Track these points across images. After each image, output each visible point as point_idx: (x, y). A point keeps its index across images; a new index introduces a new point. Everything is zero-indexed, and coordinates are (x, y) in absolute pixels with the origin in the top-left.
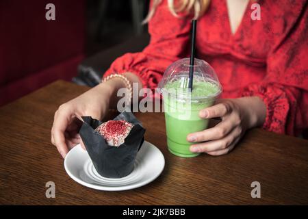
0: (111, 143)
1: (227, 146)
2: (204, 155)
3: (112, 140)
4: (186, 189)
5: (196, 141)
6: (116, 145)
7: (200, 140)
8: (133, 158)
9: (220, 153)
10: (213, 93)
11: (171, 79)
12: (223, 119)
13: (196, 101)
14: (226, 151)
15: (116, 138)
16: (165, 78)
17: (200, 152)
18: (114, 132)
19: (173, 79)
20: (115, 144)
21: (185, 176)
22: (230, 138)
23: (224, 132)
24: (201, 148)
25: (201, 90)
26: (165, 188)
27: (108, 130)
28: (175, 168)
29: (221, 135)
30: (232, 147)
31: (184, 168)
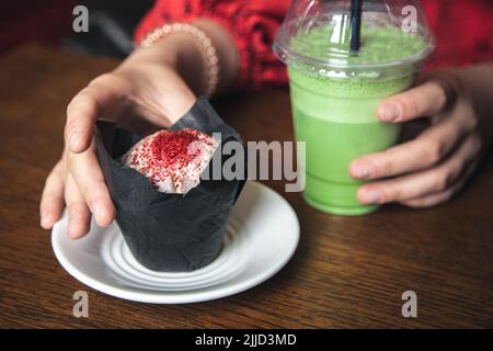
0: (165, 186)
1: (449, 183)
2: (392, 208)
3: (168, 181)
4: (355, 291)
5: (373, 176)
6: (179, 191)
7: (382, 173)
8: (222, 222)
9: (430, 201)
10: (414, 51)
11: (306, 22)
12: (435, 120)
13: (374, 75)
14: (446, 195)
15: (178, 173)
16: (290, 23)
17: (382, 201)
18: (172, 159)
19: (311, 23)
20: (175, 187)
21: (350, 261)
22: (455, 164)
23: (441, 150)
24: (386, 192)
25: (381, 45)
26: (304, 293)
27: (157, 153)
28: (323, 241)
29: (434, 158)
30: (459, 185)
31: (346, 242)
